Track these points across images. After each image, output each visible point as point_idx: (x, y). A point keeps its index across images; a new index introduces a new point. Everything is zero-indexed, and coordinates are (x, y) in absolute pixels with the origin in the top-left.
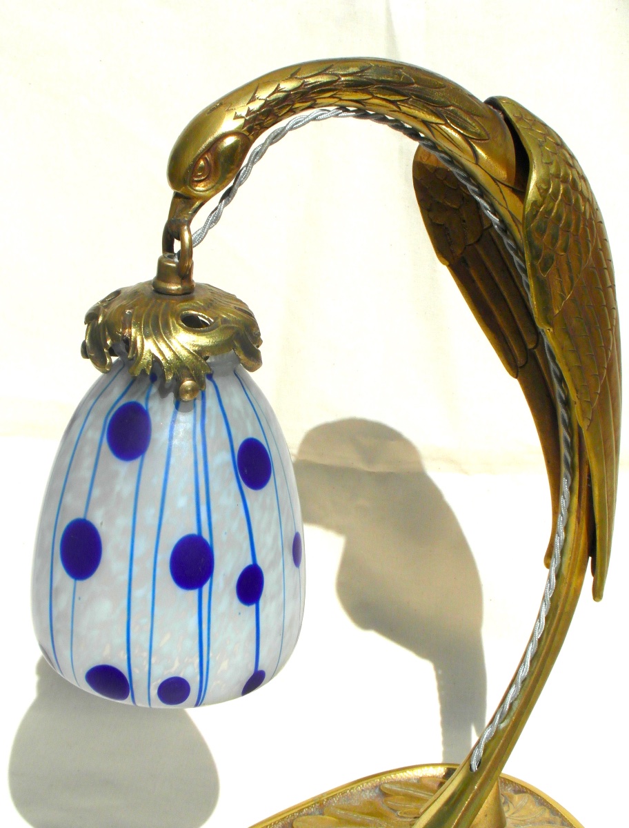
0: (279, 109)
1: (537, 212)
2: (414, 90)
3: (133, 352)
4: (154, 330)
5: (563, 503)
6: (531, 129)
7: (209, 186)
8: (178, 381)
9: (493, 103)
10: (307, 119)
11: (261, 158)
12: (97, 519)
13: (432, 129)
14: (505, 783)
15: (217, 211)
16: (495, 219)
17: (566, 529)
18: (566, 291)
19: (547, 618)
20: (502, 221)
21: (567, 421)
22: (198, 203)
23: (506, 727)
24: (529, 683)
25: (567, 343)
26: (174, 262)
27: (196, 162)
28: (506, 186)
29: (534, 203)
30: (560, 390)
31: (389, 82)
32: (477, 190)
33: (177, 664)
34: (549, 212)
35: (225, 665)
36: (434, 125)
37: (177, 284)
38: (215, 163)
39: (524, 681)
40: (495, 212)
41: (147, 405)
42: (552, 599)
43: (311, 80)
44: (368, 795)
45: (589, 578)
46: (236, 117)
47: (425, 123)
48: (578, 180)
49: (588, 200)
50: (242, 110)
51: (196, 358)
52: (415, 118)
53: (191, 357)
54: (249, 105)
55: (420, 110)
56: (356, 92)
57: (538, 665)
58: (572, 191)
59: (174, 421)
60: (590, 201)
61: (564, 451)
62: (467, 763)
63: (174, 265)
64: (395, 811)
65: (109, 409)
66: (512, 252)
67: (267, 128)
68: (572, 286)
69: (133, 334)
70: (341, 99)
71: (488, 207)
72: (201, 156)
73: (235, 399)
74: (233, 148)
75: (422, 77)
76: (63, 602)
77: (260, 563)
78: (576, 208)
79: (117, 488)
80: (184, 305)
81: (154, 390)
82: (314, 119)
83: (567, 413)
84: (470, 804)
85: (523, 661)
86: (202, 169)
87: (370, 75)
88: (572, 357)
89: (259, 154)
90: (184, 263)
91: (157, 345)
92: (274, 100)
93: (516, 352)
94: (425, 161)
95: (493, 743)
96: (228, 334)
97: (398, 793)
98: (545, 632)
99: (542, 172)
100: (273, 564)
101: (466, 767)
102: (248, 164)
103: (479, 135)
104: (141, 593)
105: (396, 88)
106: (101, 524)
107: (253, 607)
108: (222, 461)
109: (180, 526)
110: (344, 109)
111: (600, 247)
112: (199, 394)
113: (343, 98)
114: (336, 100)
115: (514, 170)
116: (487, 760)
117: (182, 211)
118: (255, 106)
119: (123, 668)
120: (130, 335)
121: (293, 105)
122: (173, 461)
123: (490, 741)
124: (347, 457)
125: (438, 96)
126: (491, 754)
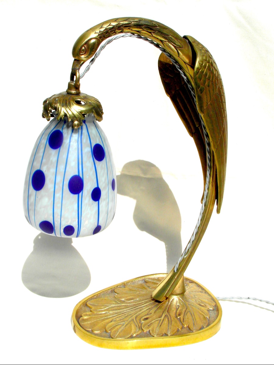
0: (111, 31)
1: (199, 71)
2: (157, 29)
3: (58, 112)
4: (65, 104)
5: (207, 180)
6: (197, 45)
7: (86, 56)
8: (73, 121)
9: (185, 37)
10: (120, 36)
11: (104, 48)
12: (44, 170)
13: (164, 43)
14: (187, 280)
15: (88, 67)
16: (185, 78)
17: (208, 189)
18: (209, 101)
19: (201, 220)
20: (187, 78)
21: (209, 151)
22: (82, 62)
23: (187, 257)
24: (195, 242)
25: (208, 120)
26: (73, 83)
27: (81, 48)
28: (189, 65)
29: (198, 68)
30: (207, 140)
31: (149, 25)
32: (179, 67)
33: (70, 221)
34: (203, 72)
35: (87, 222)
36: (164, 42)
37: (74, 91)
38: (88, 48)
39: (193, 242)
40: (185, 75)
41: (62, 131)
42: (203, 213)
43: (122, 22)
44: (140, 282)
45: (215, 206)
46: (95, 33)
47: (161, 41)
48: (213, 63)
49: (217, 70)
50: (98, 31)
51: (79, 114)
52: (158, 39)
53: (77, 114)
54: (100, 29)
55: (159, 36)
56: (137, 28)
57: (198, 236)
58: (211, 66)
59: (71, 136)
60: (217, 71)
61: (208, 161)
62: (173, 270)
63: (73, 84)
64: (149, 287)
65: (49, 133)
66: (191, 90)
67: (107, 38)
68: (210, 99)
69: (58, 106)
70: (132, 30)
71: (183, 73)
72: (83, 46)
73: (93, 130)
74: (94, 43)
75: (160, 25)
76: (32, 199)
77: (100, 187)
78: (212, 73)
79: (51, 159)
80: (77, 97)
81: (65, 126)
82: (123, 36)
83: (209, 148)
84: (173, 283)
85: (193, 235)
86: (83, 50)
87: (142, 23)
88: (210, 125)
89: (103, 47)
90: (77, 83)
91: (66, 109)
92: (109, 28)
93: (192, 128)
94: (162, 60)
95: (182, 262)
96: (91, 107)
97: (150, 282)
98: (200, 225)
99: (201, 58)
100: (105, 188)
101: (173, 271)
102: (99, 51)
103: (179, 46)
104: (58, 195)
105: (151, 28)
106: (45, 171)
107: (97, 202)
108: (88, 151)
109: (72, 172)
110: (133, 34)
111: (221, 87)
112: (80, 127)
113: (133, 30)
114: (130, 30)
115: (191, 59)
116: (180, 268)
117: (77, 65)
118: (102, 30)
119: (52, 222)
120: (57, 106)
121: (115, 30)
122: (70, 149)
123: (181, 262)
124: (138, 172)
125: (165, 31)
126: (181, 266)
